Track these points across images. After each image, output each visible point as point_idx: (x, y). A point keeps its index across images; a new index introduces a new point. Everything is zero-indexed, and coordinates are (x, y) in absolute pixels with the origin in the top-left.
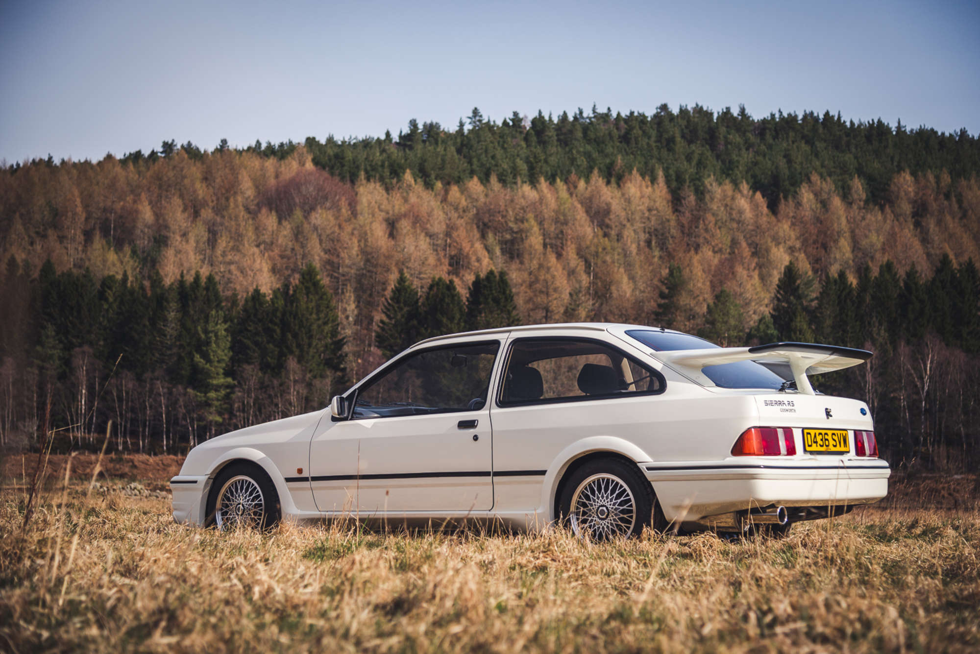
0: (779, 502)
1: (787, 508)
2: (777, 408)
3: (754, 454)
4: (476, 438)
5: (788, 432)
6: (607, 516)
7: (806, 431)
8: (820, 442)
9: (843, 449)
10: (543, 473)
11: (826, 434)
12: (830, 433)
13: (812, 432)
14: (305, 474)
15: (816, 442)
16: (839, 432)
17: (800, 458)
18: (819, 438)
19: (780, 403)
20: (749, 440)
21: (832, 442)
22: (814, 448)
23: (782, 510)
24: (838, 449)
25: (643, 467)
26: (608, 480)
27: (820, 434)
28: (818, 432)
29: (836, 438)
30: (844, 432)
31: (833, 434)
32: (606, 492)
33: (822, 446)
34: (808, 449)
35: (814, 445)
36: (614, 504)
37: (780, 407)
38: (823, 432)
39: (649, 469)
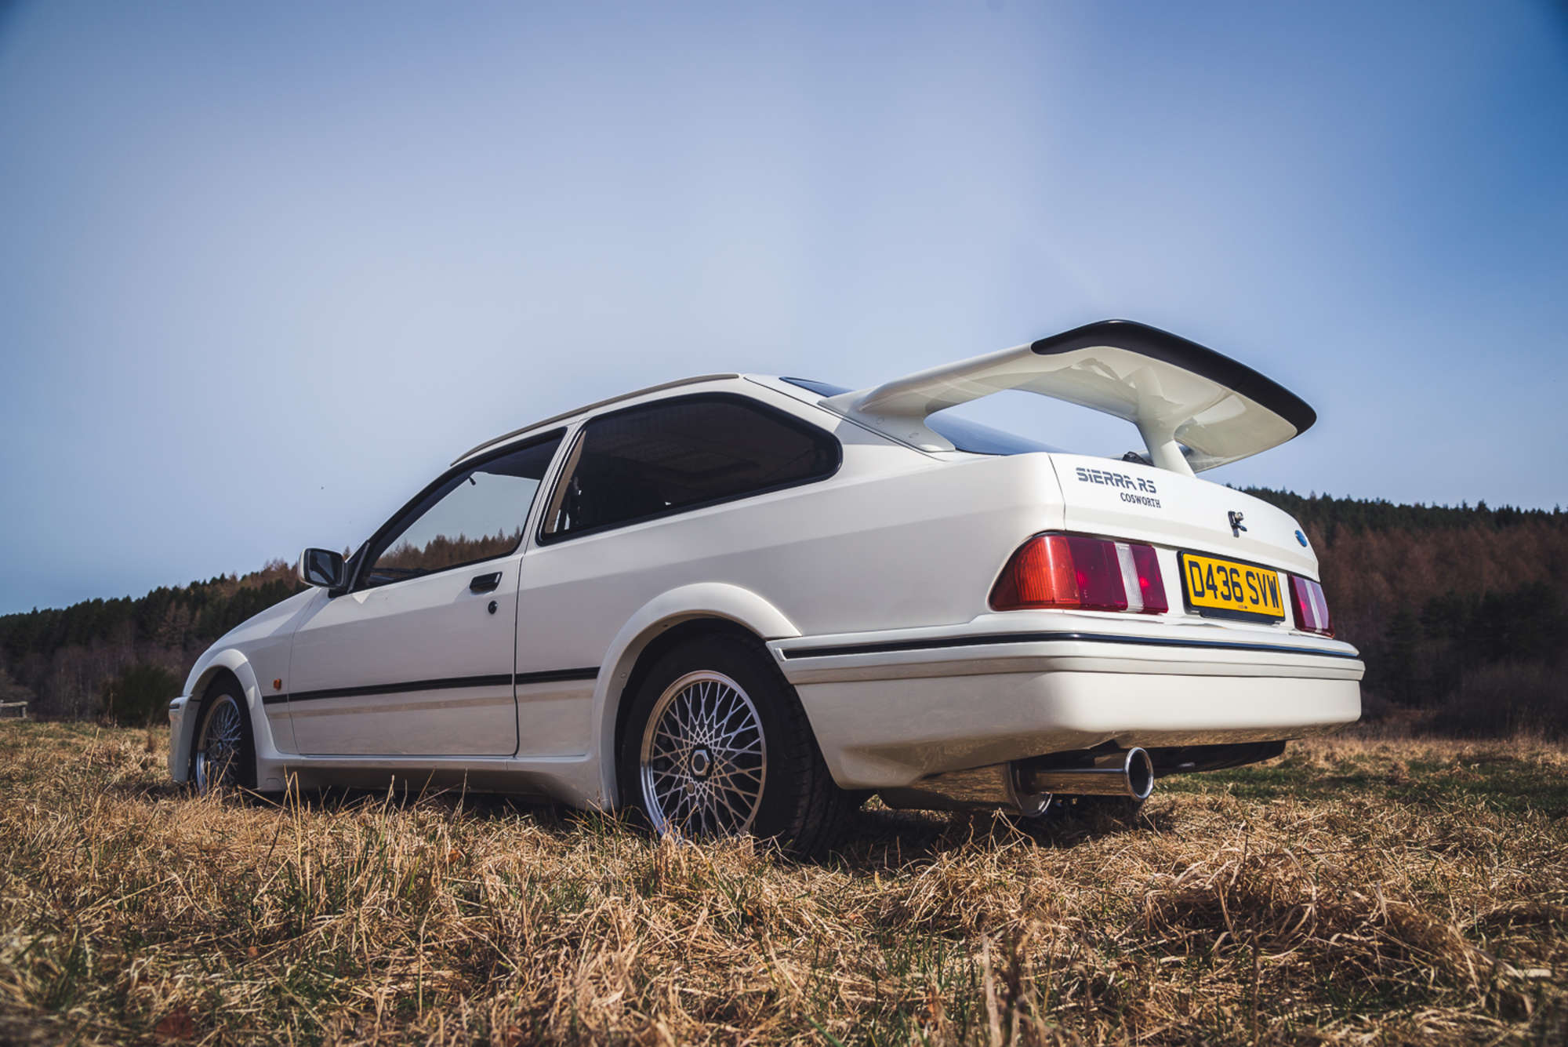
0: (1128, 735)
1: (1152, 752)
2: (1114, 491)
3: (1052, 604)
4: (492, 608)
5: (1144, 553)
6: (710, 769)
7: (1187, 558)
8: (1221, 588)
9: (1270, 610)
10: (591, 673)
11: (1233, 571)
12: (1242, 569)
13: (1204, 562)
14: (284, 691)
15: (1214, 588)
16: (1261, 572)
17: (1174, 621)
18: (1219, 579)
19: (1120, 480)
20: (1039, 566)
21: (1248, 593)
22: (1209, 600)
23: (1137, 757)
24: (1261, 609)
25: (776, 649)
26: (714, 684)
27: (1220, 569)
28: (1215, 563)
29: (1255, 583)
30: (1271, 574)
31: (1249, 574)
32: (708, 714)
33: (1227, 598)
34: (1195, 601)
35: (1209, 593)
36: (724, 743)
37: (1121, 489)
38: (1228, 565)
39: (790, 653)
